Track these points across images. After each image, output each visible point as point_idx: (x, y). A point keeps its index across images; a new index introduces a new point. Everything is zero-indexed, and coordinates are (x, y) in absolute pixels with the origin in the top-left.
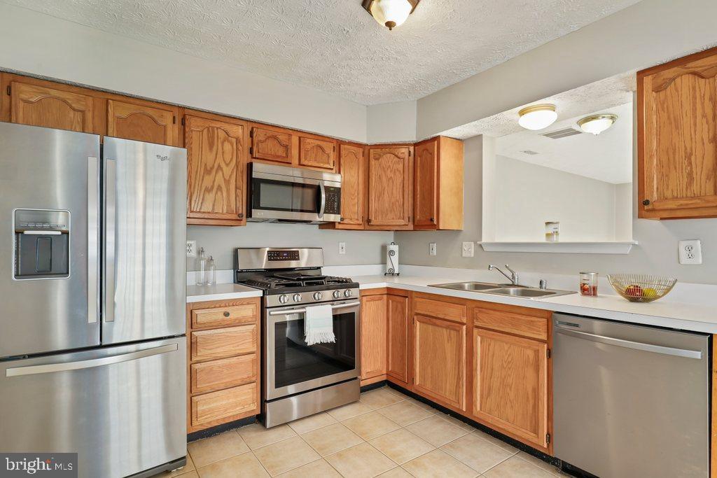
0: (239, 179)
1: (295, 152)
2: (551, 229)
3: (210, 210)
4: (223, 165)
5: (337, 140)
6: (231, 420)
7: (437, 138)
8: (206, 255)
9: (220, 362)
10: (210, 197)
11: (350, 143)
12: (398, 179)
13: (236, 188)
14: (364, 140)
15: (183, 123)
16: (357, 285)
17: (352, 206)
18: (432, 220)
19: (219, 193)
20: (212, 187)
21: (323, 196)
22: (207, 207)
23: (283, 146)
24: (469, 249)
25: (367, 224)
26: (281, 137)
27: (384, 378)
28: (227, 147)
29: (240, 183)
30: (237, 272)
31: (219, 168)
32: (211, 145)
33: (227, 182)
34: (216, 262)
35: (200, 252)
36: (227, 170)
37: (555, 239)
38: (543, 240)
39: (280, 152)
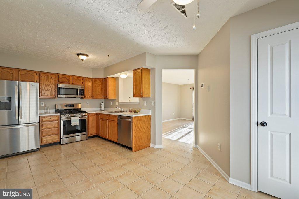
0: (55, 88)
1: (71, 80)
2: (130, 99)
3: (47, 95)
4: (50, 84)
5: (83, 77)
6: (52, 143)
7: (108, 77)
8: (47, 106)
9: (49, 129)
10: (47, 92)
11: (87, 78)
12: (100, 87)
13: (54, 90)
14: (91, 77)
15: (39, 75)
16: (87, 112)
17: (88, 93)
18: (107, 97)
19: (49, 91)
20: (47, 90)
21: (78, 91)
22: (46, 94)
23: (68, 79)
24: (117, 104)
25: (93, 97)
26: (67, 77)
27: (96, 135)
28: (51, 80)
29: (55, 89)
30: (56, 110)
31: (49, 85)
32: (47, 80)
33: (52, 88)
34: (50, 107)
35: (45, 105)
36: (51, 86)
37: (131, 101)
38: (128, 101)
39: (67, 81)
